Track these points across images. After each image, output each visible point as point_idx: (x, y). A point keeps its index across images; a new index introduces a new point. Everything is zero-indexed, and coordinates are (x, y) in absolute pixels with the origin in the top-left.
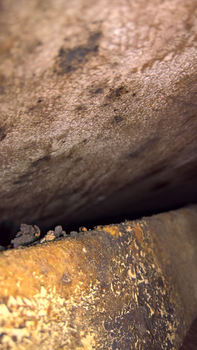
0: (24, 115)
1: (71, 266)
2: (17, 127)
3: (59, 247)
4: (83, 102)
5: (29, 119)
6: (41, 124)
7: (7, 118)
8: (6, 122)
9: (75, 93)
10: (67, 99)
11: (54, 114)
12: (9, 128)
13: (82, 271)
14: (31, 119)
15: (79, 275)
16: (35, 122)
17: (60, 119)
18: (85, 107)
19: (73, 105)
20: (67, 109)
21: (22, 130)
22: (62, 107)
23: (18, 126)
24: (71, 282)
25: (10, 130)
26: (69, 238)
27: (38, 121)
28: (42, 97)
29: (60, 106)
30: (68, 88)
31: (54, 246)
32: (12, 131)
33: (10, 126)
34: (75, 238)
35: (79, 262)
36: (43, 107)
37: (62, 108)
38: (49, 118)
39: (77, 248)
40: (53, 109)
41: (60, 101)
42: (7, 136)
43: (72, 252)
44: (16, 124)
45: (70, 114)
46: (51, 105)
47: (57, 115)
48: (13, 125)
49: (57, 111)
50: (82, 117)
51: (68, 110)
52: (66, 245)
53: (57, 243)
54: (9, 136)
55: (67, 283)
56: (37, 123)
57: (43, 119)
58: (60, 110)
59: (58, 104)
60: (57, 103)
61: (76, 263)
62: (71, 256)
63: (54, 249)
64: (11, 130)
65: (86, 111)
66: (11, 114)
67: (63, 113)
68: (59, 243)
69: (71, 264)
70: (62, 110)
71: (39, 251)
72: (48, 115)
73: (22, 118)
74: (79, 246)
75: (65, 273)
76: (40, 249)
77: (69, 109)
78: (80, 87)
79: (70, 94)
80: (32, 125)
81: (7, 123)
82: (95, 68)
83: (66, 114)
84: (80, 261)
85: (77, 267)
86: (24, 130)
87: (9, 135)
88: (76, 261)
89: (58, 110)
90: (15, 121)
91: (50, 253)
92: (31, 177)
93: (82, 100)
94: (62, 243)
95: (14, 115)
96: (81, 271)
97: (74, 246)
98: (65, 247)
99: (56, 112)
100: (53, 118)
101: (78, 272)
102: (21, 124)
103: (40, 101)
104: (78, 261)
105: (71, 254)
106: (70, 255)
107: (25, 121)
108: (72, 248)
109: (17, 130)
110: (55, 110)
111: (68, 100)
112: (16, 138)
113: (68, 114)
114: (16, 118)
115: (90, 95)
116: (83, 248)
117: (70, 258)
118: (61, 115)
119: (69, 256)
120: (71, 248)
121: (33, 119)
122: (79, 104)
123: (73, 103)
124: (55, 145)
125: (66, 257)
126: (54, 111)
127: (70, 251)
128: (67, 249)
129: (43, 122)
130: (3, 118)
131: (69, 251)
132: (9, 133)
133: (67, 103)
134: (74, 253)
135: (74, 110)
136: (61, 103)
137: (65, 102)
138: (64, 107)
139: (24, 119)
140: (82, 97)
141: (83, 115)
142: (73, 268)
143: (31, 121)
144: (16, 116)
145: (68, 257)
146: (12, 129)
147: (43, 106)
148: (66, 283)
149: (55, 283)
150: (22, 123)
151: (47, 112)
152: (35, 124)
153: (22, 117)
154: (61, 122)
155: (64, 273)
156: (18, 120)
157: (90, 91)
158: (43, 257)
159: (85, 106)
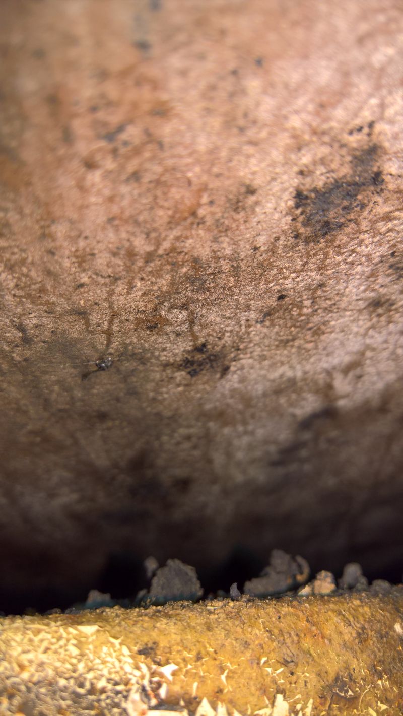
0: (256, 327)
1: (358, 660)
2: (249, 350)
3: (333, 611)
4: (381, 290)
5: (268, 333)
6: (296, 341)
7: (224, 334)
8: (223, 341)
9: (357, 273)
10: (341, 287)
11: (318, 321)
12: (231, 352)
13: (389, 679)
14: (272, 334)
15: (378, 685)
16: (282, 338)
17: (337, 330)
18: (388, 300)
19: (358, 298)
20: (347, 306)
21: (260, 356)
22: (335, 304)
23: (250, 348)
24: (355, 699)
25: (235, 357)
26: (363, 594)
27: (287, 335)
28: (285, 290)
29: (329, 302)
30: (337, 264)
31: (322, 607)
32: (240, 359)
33: (233, 350)
34: (378, 596)
35: (381, 654)
36: (292, 308)
37: (334, 307)
38: (310, 329)
39: (379, 621)
40: (316, 311)
41: (326, 294)
42: (232, 369)
43: (363, 628)
44: (245, 344)
45: (358, 317)
46: (307, 303)
47: (327, 321)
48: (238, 346)
49: (325, 312)
50: (389, 322)
51: (352, 310)
52: (351, 609)
53: (329, 601)
54: (235, 369)
55: (345, 698)
56: (288, 341)
57: (298, 332)
58: (331, 312)
59: (324, 298)
60: (320, 297)
61: (372, 656)
62: (362, 637)
63: (318, 614)
64: (237, 357)
65: (394, 307)
66: (230, 326)
67: (340, 316)
68: (333, 603)
69: (359, 655)
70: (335, 311)
71: (283, 613)
72: (308, 323)
73: (253, 333)
74: (384, 616)
75: (341, 673)
76: (285, 609)
77: (350, 307)
78: (363, 259)
79: (345, 277)
80: (277, 346)
81: (227, 344)
82: (388, 218)
83: (347, 319)
84: (384, 652)
85: (374, 666)
86: (264, 355)
87: (235, 366)
88: (373, 652)
89: (327, 311)
90: (241, 339)
91: (308, 621)
92: (304, 453)
93: (377, 287)
94: (342, 603)
95: (237, 328)
96: (386, 677)
97: (372, 615)
98: (347, 614)
99: (322, 317)
100: (319, 328)
101: (376, 678)
102: (255, 345)
103: (281, 298)
104: (379, 651)
105: (360, 631)
106: (359, 634)
107: (261, 339)
108: (364, 617)
109: (248, 355)
110: (319, 311)
111: (345, 289)
112: (252, 371)
113: (352, 318)
114: (241, 333)
115: (393, 274)
116: (395, 622)
117: (357, 641)
118: (337, 321)
119: (354, 635)
120: (361, 619)
121: (277, 333)
122: (372, 294)
123: (357, 295)
124: (341, 385)
125: (347, 637)
126: (318, 315)
127: (358, 625)
128: (351, 619)
129: (299, 337)
130: (215, 334)
131: (356, 624)
132: (234, 363)
133: (342, 295)
134: (370, 631)
135: (365, 309)
136: (329, 297)
137: (338, 294)
138: (339, 305)
139: (258, 335)
140: (375, 280)
141: (390, 317)
142: (363, 667)
143: (273, 337)
144: (241, 330)
145: (352, 639)
146: (240, 354)
147: (290, 307)
148: (342, 697)
149: (312, 693)
150: (255, 342)
151: (303, 318)
152: (284, 343)
153: (252, 331)
154: (340, 336)
155: (338, 674)
156: (246, 336)
157: (391, 266)
158: (289, 626)
159: (388, 297)
